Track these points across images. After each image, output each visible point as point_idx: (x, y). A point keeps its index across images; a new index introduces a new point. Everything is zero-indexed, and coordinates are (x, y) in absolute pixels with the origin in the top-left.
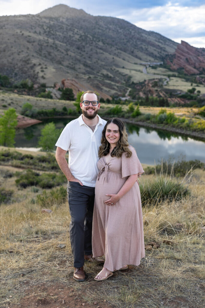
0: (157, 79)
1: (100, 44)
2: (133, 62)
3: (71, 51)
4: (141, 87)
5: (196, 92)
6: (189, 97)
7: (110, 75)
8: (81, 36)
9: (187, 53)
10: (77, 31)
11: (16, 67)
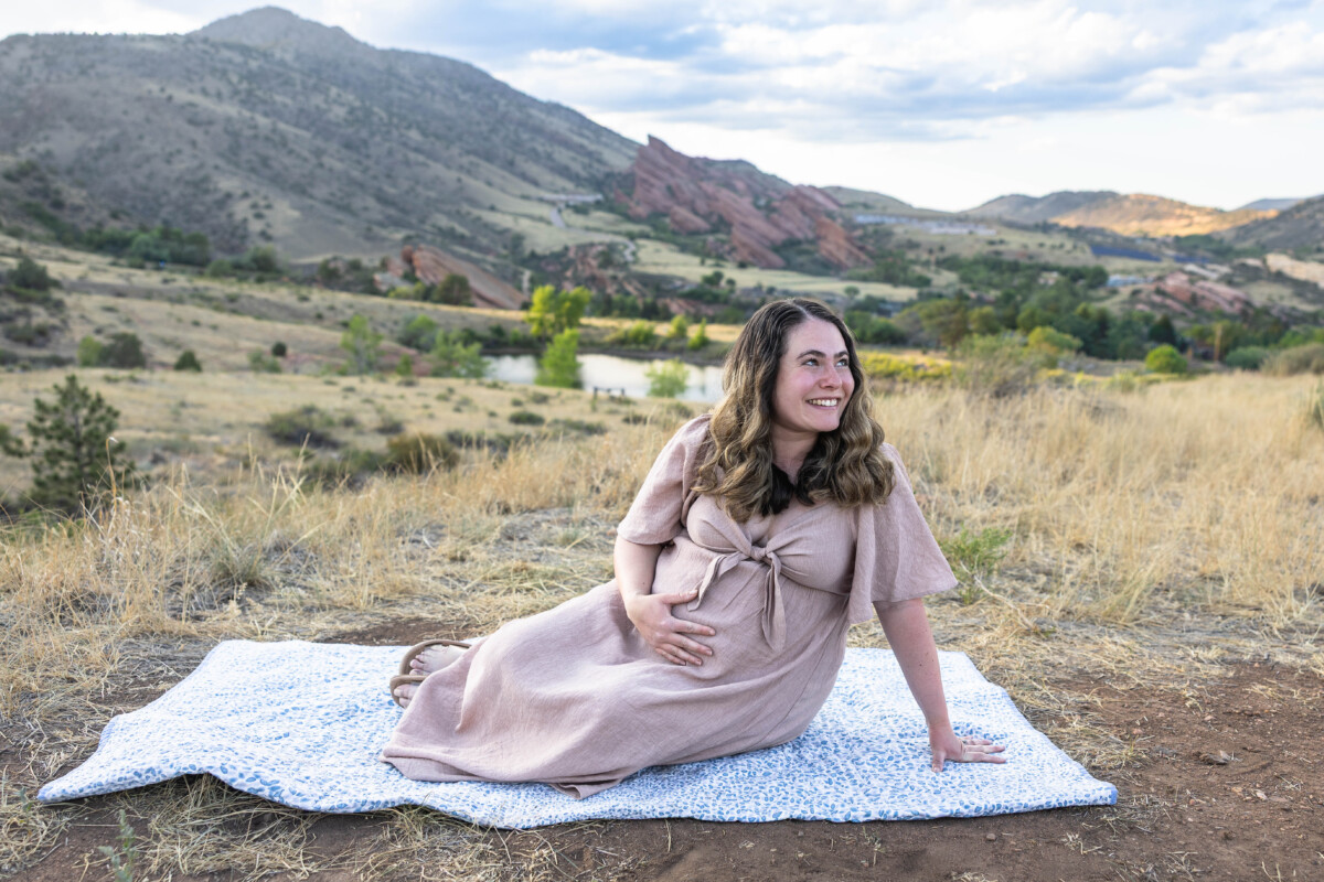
0: (601, 244)
1: (414, 135)
2: (518, 192)
3: (332, 156)
4: (559, 268)
5: (723, 283)
6: (708, 297)
7: (460, 230)
8: (352, 111)
9: (668, 170)
10: (339, 95)
11: (164, 200)
